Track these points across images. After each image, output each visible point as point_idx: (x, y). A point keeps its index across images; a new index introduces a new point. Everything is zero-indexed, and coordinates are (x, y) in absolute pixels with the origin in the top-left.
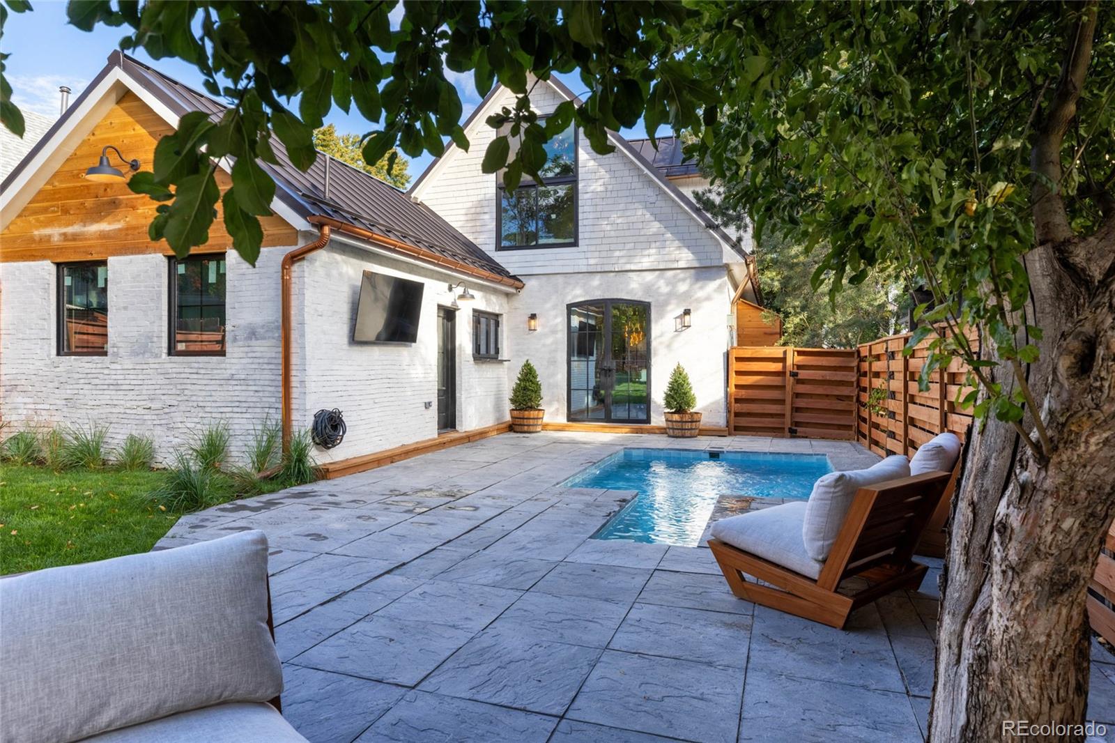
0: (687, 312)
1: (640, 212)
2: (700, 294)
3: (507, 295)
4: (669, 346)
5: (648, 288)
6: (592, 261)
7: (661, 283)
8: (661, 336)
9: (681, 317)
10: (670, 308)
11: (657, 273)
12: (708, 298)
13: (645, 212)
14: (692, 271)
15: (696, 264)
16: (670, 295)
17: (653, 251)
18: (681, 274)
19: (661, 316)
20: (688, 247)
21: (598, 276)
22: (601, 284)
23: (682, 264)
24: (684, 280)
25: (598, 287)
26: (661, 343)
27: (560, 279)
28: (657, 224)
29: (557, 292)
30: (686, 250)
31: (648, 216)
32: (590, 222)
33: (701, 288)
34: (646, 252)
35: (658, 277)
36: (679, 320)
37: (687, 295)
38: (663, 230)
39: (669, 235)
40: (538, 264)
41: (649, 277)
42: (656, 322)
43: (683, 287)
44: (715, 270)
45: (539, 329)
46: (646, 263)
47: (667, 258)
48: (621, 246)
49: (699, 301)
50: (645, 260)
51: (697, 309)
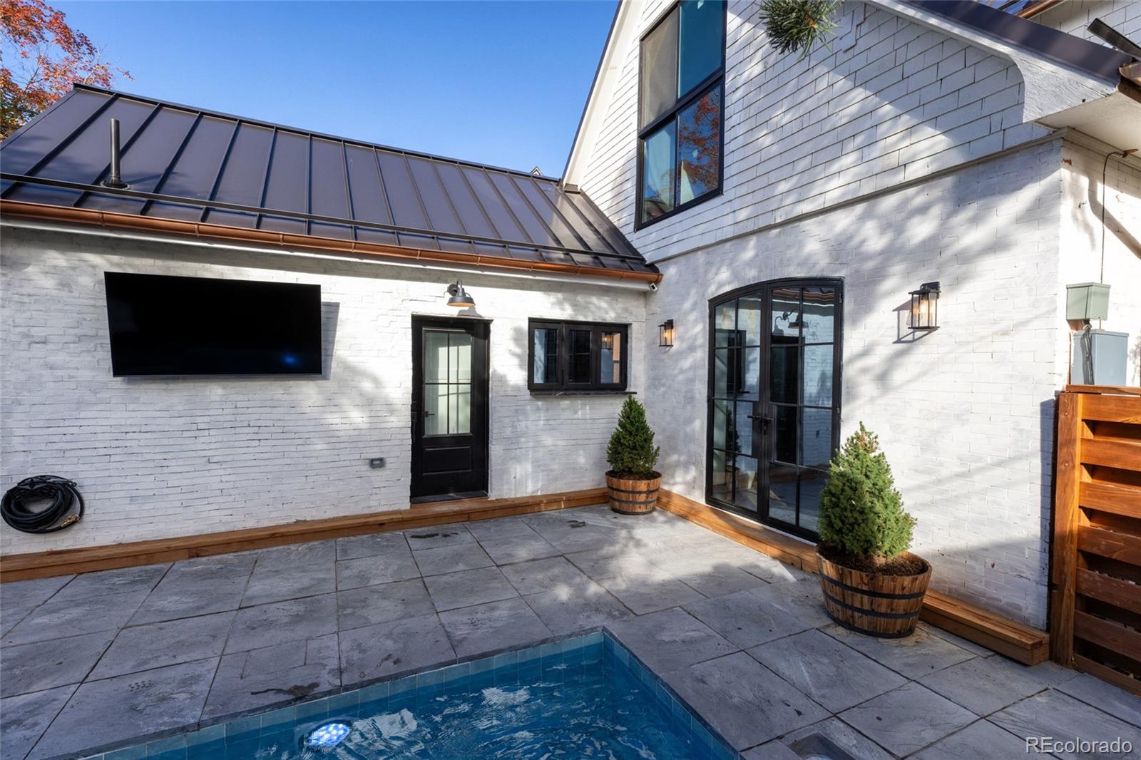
0: (928, 291)
1: (823, 84)
2: (972, 237)
3: (645, 294)
4: (882, 378)
5: (840, 248)
6: (742, 215)
7: (870, 228)
8: (866, 353)
9: (910, 306)
10: (887, 285)
11: (860, 208)
12: (997, 246)
13: (833, 77)
14: (948, 181)
15: (956, 159)
16: (889, 254)
17: (849, 160)
18: (918, 197)
19: (866, 307)
20: (934, 121)
21: (753, 242)
22: (757, 256)
23: (918, 170)
24: (923, 210)
25: (750, 263)
26: (864, 371)
27: (701, 256)
28: (860, 93)
29: (696, 281)
30: (929, 131)
31: (842, 84)
32: (740, 141)
33: (975, 220)
34: (835, 167)
35: (863, 218)
36: (906, 314)
37: (932, 247)
38: (875, 100)
39: (887, 109)
40: (675, 239)
41: (842, 221)
42: (855, 322)
43: (921, 230)
44: (1019, 158)
45: (676, 345)
46: (833, 190)
47: (879, 166)
48: (786, 171)
49: (965, 257)
50: (836, 182)
51: (957, 282)
